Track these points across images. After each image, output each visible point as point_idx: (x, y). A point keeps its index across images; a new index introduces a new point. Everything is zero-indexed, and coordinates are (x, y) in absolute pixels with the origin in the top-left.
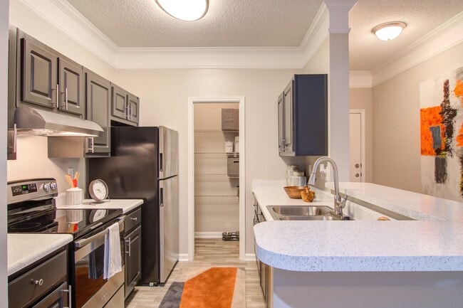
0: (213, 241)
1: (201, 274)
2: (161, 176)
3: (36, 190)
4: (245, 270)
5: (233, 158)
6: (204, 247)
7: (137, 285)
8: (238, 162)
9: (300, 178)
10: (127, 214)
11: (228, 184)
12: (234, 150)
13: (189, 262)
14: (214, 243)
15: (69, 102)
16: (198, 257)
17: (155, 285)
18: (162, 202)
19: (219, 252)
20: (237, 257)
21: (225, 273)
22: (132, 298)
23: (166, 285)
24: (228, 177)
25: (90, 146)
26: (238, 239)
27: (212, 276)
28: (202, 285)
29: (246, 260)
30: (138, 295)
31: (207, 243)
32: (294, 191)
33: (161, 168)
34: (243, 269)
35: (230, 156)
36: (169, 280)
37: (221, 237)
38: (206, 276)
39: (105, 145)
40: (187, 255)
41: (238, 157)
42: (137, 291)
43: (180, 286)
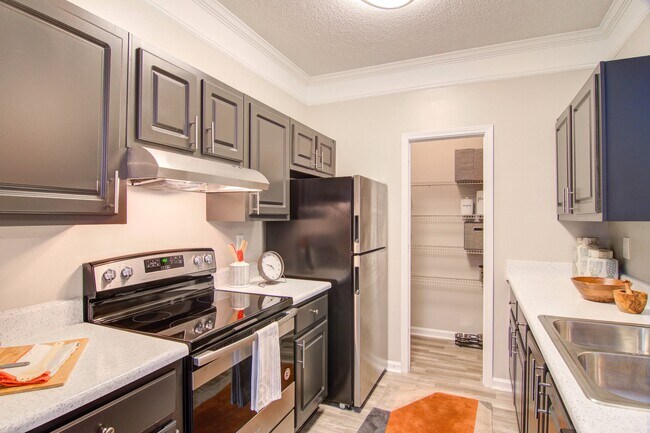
0: (440, 344)
1: (417, 402)
2: (357, 248)
3: (182, 265)
4: (492, 409)
5: (474, 223)
6: (426, 352)
7: (323, 402)
8: (482, 229)
9: (604, 261)
10: (299, 306)
11: (465, 262)
12: (474, 212)
13: (402, 376)
14: (443, 348)
15: (216, 141)
16: (416, 368)
17: (347, 408)
18: (357, 288)
19: (449, 365)
20: (479, 380)
21: (457, 408)
22: (312, 424)
23: (364, 410)
24: (465, 252)
25: (255, 206)
26: (481, 347)
27: (435, 409)
28: (418, 423)
29: (494, 387)
30: (322, 421)
31: (430, 346)
32: (596, 289)
33: (357, 237)
34: (488, 405)
35: (469, 220)
36: (369, 401)
37: (454, 339)
38: (425, 406)
39: (281, 204)
40: (398, 364)
41: (481, 221)
42: (321, 413)
43: (383, 419)
